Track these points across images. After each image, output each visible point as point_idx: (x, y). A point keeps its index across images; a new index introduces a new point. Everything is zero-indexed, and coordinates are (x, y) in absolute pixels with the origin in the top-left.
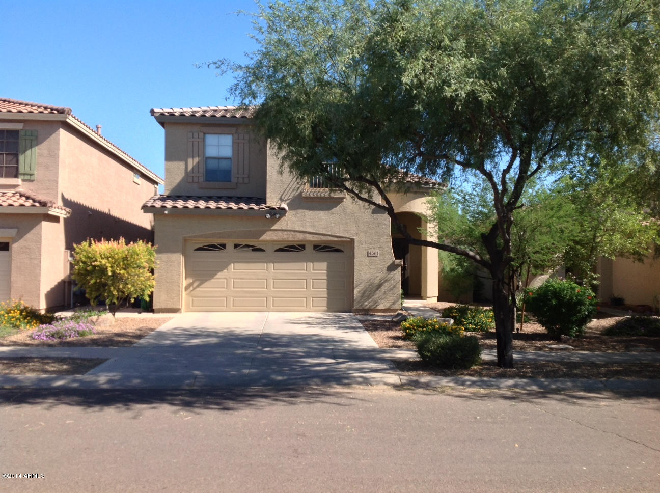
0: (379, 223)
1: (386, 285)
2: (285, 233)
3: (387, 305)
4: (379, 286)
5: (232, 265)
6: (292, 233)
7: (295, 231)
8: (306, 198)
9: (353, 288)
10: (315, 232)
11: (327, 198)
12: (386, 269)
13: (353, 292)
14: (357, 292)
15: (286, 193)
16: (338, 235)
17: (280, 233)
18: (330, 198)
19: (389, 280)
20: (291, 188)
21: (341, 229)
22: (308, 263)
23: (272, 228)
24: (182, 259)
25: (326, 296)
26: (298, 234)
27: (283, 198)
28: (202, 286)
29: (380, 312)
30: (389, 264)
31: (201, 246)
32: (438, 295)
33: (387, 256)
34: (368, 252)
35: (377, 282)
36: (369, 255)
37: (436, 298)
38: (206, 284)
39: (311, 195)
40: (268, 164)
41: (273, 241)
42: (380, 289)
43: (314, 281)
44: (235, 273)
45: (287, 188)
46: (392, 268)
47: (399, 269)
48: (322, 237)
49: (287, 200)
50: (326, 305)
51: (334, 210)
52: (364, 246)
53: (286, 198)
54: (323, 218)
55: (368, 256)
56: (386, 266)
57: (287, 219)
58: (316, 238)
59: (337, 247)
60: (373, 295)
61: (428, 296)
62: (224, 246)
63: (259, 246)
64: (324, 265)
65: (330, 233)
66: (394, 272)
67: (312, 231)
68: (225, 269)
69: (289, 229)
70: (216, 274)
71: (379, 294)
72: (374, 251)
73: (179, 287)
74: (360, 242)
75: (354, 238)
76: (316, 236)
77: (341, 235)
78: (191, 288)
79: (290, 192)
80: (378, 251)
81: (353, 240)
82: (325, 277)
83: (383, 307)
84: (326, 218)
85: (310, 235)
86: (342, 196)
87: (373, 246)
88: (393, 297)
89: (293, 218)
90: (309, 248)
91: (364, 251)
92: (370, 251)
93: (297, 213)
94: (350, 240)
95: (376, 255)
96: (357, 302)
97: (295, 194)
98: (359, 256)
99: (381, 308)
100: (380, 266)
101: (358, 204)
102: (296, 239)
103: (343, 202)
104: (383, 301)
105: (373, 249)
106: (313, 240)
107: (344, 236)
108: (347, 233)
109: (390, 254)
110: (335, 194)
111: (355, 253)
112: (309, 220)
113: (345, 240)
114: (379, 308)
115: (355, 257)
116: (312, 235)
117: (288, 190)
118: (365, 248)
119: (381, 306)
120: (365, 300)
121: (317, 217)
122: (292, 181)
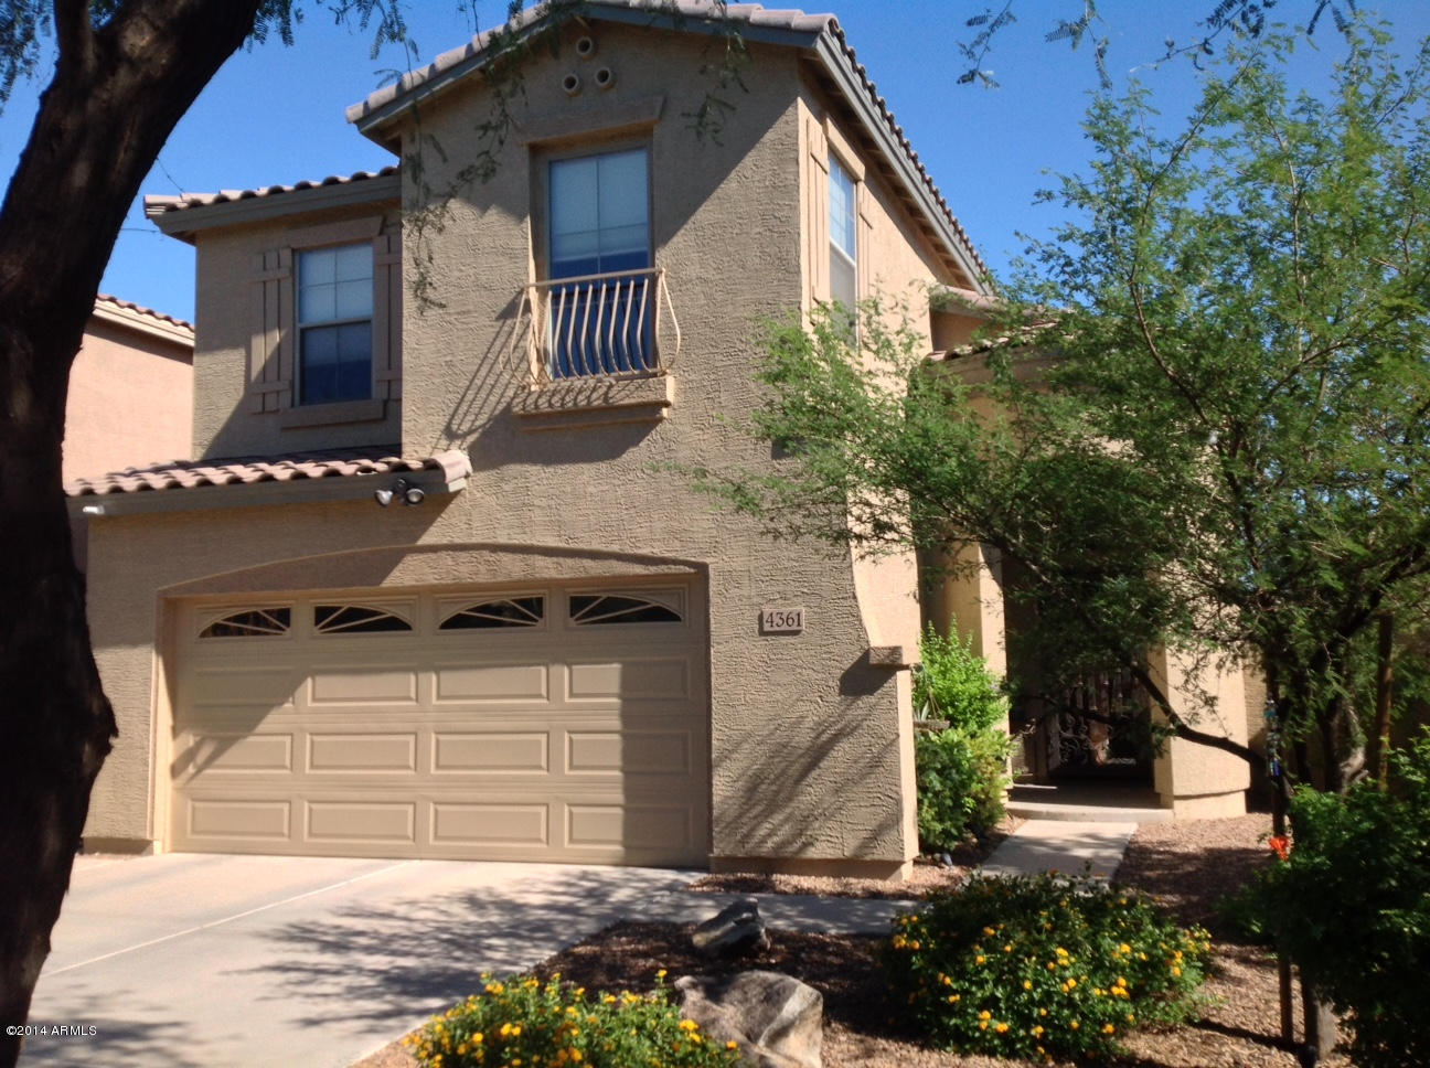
1: (842, 752)
2: (464, 556)
3: (847, 845)
4: (818, 754)
5: (309, 681)
6: (486, 553)
7: (496, 548)
8: (527, 418)
9: (708, 769)
10: (562, 545)
11: (599, 409)
12: (835, 684)
13: (710, 785)
14: (724, 786)
15: (464, 407)
16: (646, 551)
17: (446, 559)
18: (610, 411)
19: (850, 733)
20: (480, 388)
21: (658, 527)
22: (555, 669)
23: (420, 542)
24: (156, 666)
25: (619, 797)
26: (506, 558)
27: (454, 427)
28: (219, 761)
29: (819, 874)
30: (847, 665)
31: (219, 618)
32: (1246, 783)
33: (836, 631)
34: (761, 617)
35: (803, 738)
36: (767, 627)
37: (1242, 795)
38: (234, 754)
39: (543, 403)
40: (405, 312)
41: (433, 590)
42: (814, 774)
43: (575, 737)
44: (316, 711)
45: (468, 388)
46: (859, 680)
48: (588, 563)
49: (470, 432)
50: (618, 834)
51: (631, 455)
52: (744, 591)
53: (465, 427)
54: (591, 489)
55: (762, 633)
56: (839, 673)
57: (467, 506)
59: (655, 602)
60: (790, 799)
61: (1178, 790)
62: (284, 616)
63: (390, 612)
64: (609, 675)
65: (615, 548)
66: (872, 699)
67: (551, 541)
68: (287, 701)
69: (474, 540)
70: (259, 720)
71: (814, 792)
72: (786, 611)
73: (146, 765)
74: (729, 577)
75: (707, 560)
76: (569, 562)
77: (658, 550)
78: (191, 769)
79: (478, 403)
80: (803, 610)
81: (702, 569)
82: (616, 724)
83: (828, 851)
84: (601, 488)
85: (548, 559)
86: (651, 397)
87: (781, 588)
88: (873, 809)
89: (487, 498)
90: (556, 610)
91: (748, 614)
92: (767, 610)
93: (502, 479)
94: (692, 571)
95: (795, 628)
96: (726, 827)
97: (495, 408)
98: (728, 632)
99: (824, 856)
100: (811, 672)
101: (717, 422)
102: (500, 579)
103: (661, 419)
104: (830, 824)
105: (780, 602)
106: (556, 580)
107: (667, 555)
108: (677, 543)
109: (851, 619)
110: (627, 392)
111: (712, 621)
112: (544, 503)
113: (674, 569)
114: (815, 856)
115: (713, 638)
116: (555, 559)
117: (470, 396)
118: (749, 598)
119: (824, 844)
120: (755, 817)
121: (569, 489)
122: (483, 361)
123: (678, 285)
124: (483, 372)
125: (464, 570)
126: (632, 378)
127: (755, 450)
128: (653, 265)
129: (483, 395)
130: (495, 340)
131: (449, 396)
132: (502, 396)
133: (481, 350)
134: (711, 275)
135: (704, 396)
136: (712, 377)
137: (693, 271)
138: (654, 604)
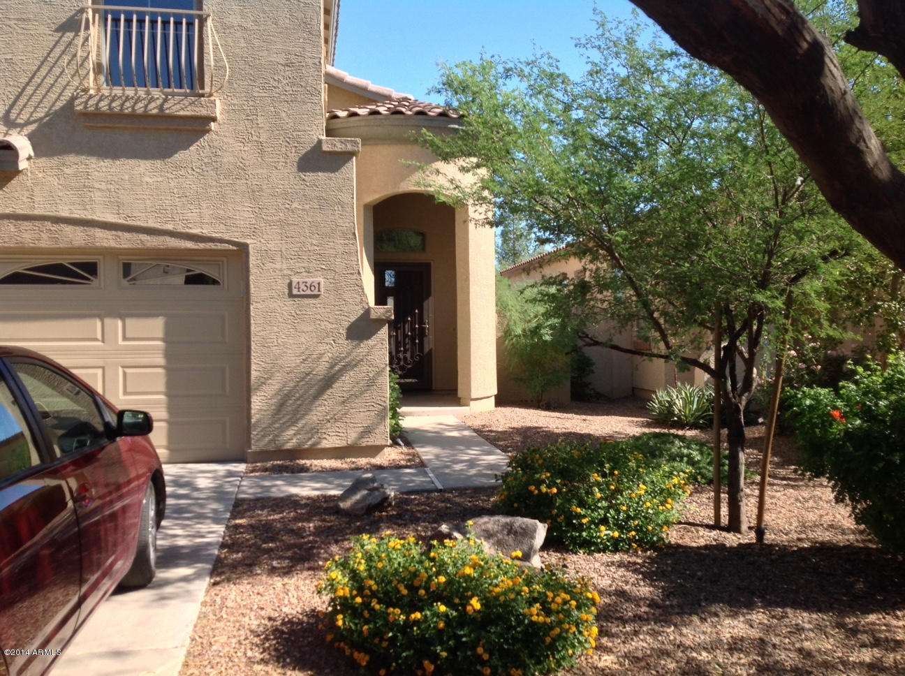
0: (319, 198)
1: (347, 379)
2: (26, 225)
3: (352, 436)
4: (328, 382)
6: (48, 224)
7: (57, 220)
8: (88, 117)
9: (246, 391)
10: (121, 221)
11: (155, 117)
12: (344, 332)
13: (249, 402)
14: (258, 403)
15: (21, 102)
16: (196, 231)
17: (10, 227)
18: (163, 118)
19: (355, 366)
20: (39, 85)
21: (207, 213)
22: (108, 320)
25: (164, 414)
26: (68, 229)
27: (13, 116)
29: (330, 458)
30: (353, 319)
32: (495, 392)
33: (347, 296)
34: (290, 285)
35: (320, 370)
36: (295, 292)
37: (493, 398)
39: (104, 106)
42: (329, 392)
43: (128, 370)
45: (28, 84)
46: (361, 329)
47: (384, 332)
48: (144, 237)
49: (28, 123)
50: (163, 441)
51: (180, 156)
52: (278, 266)
53: (24, 117)
54: (147, 179)
55: (291, 295)
56: (346, 324)
57: (29, 183)
58: (126, 241)
59: (200, 270)
60: (310, 409)
61: (473, 396)
65: (170, 227)
66: (371, 342)
67: (112, 218)
69: (37, 212)
71: (325, 405)
72: (309, 280)
74: (266, 255)
75: (248, 241)
76: (127, 235)
77: (206, 231)
79: (36, 99)
80: (322, 280)
81: (243, 249)
82: (162, 360)
83: (337, 442)
84: (156, 179)
85: (108, 232)
86: (204, 112)
87: (306, 265)
88: (368, 413)
89: (50, 179)
90: (109, 272)
91: (280, 281)
92: (295, 280)
93: (64, 164)
94: (235, 248)
95: (316, 292)
96: (262, 431)
97: (53, 105)
98: (265, 294)
99: (334, 446)
100: (327, 323)
101: (255, 138)
102: (61, 246)
103: (209, 131)
104: (338, 424)
105: (304, 274)
106: (117, 249)
107: (214, 235)
108: (224, 227)
109: (357, 288)
110: (181, 105)
111: (252, 286)
112: (103, 186)
113: (220, 246)
114: (328, 446)
115: (253, 298)
116: (114, 233)
117: (29, 90)
118: (281, 270)
119: (334, 438)
120: (284, 423)
121: (127, 177)
122: (42, 63)
123: (223, 28)
124: (43, 71)
125: (28, 236)
126: (186, 95)
127: (286, 163)
128: (201, 9)
129: (42, 91)
130: (54, 46)
131: (9, 89)
132: (60, 94)
133: (41, 54)
134: (250, 25)
135: (244, 117)
136: (251, 103)
137: (235, 20)
138: (198, 272)
